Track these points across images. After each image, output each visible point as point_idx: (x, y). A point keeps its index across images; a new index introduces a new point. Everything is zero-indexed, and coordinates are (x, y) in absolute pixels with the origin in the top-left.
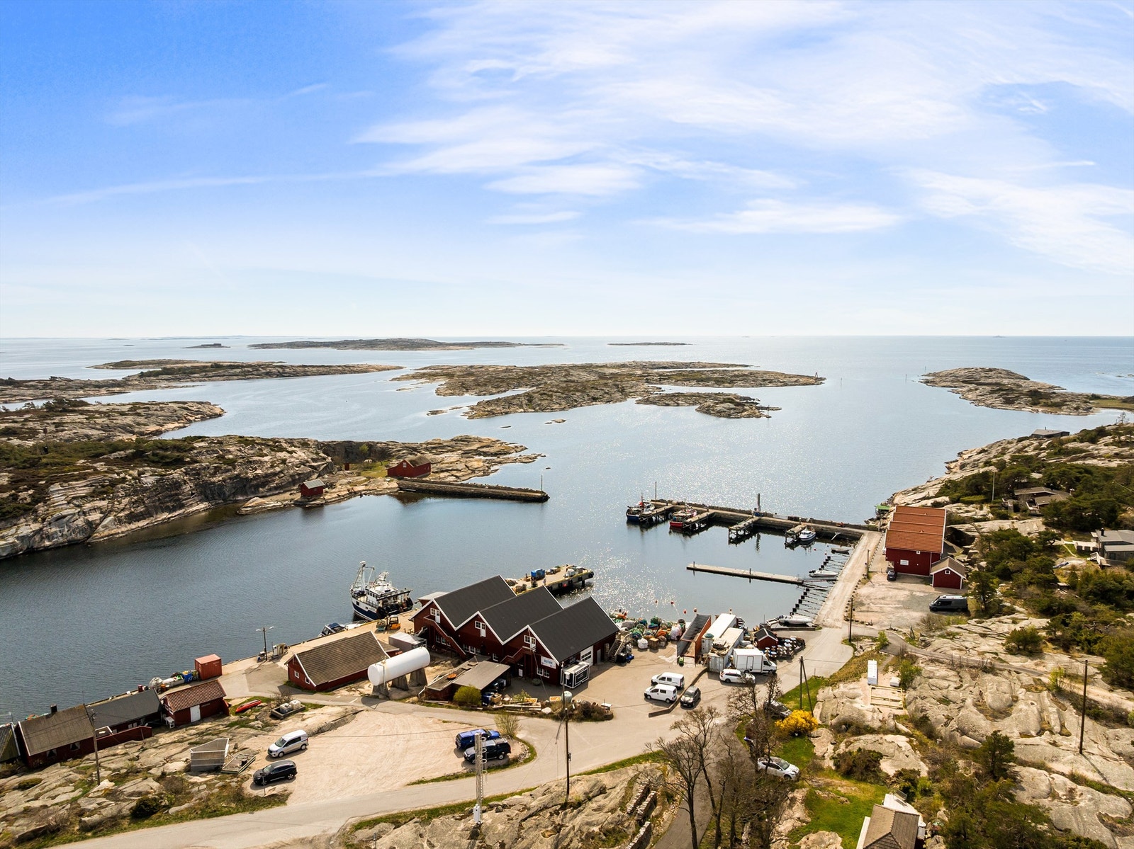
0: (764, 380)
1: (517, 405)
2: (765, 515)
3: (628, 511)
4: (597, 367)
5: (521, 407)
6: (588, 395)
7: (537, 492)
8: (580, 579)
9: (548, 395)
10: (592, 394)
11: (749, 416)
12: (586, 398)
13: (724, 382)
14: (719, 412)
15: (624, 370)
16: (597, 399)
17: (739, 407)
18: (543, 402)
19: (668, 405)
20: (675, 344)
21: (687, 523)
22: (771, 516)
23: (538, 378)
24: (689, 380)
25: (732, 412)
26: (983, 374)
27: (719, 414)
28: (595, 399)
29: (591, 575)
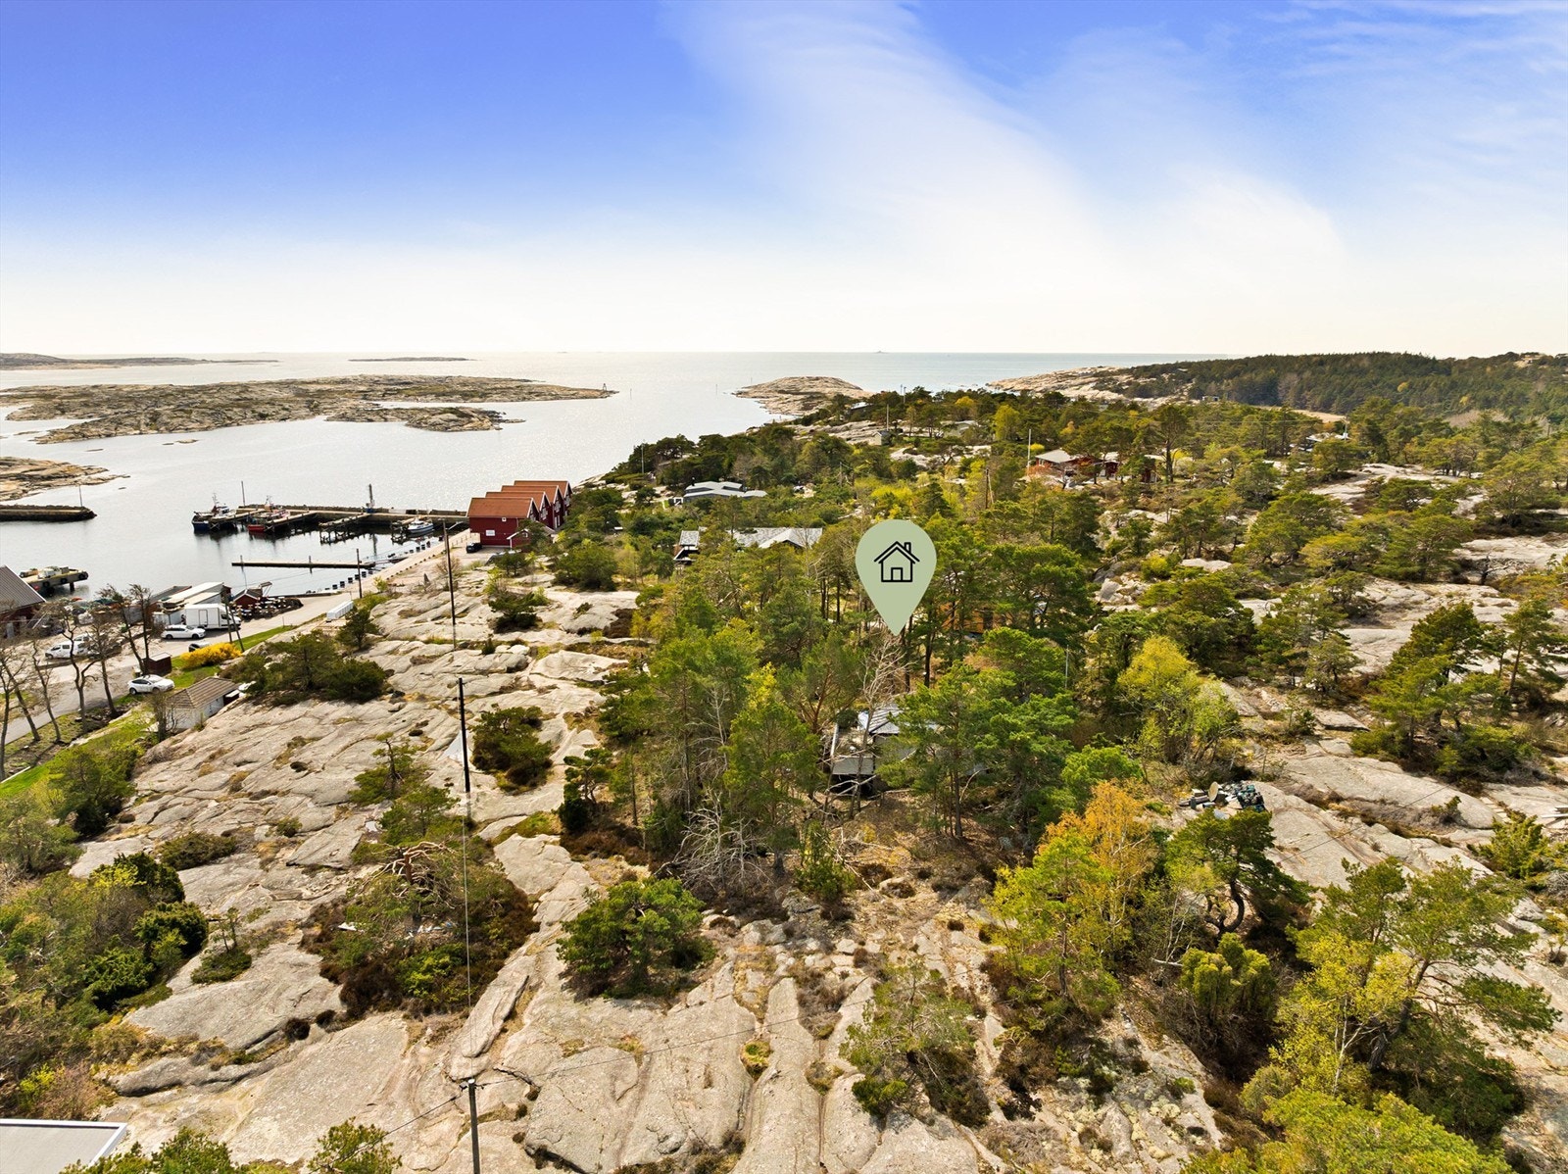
0: (530, 393)
1: (132, 425)
2: (380, 510)
3: (195, 518)
4: (303, 383)
5: (137, 427)
6: (253, 412)
7: (75, 508)
8: (64, 580)
9: (186, 412)
10: (260, 410)
11: (473, 429)
12: (249, 415)
13: (473, 396)
14: (434, 425)
15: (342, 386)
16: (267, 415)
17: (465, 419)
18: (175, 421)
19: (370, 421)
20: (450, 360)
21: (269, 525)
22: (387, 511)
23: (192, 396)
24: (425, 395)
25: (451, 424)
26: (807, 384)
27: (434, 427)
28: (263, 417)
29: (83, 576)
